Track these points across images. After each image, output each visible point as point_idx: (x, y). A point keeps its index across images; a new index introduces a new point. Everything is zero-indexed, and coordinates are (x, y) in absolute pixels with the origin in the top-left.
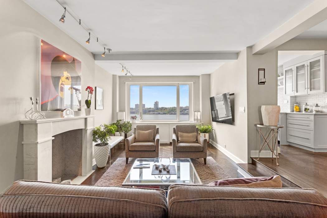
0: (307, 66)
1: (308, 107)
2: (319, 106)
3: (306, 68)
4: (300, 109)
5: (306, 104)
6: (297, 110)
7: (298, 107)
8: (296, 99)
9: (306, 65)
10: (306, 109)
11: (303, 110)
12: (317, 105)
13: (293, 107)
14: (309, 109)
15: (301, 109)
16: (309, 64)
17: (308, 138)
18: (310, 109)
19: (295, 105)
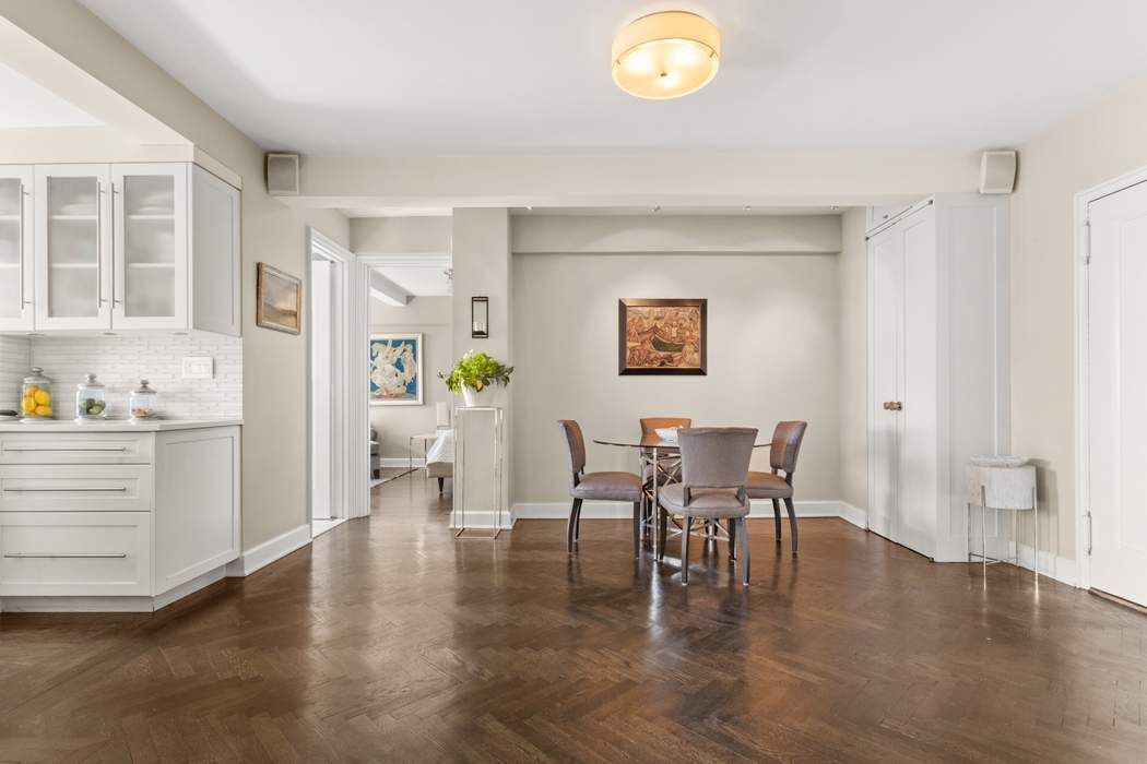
0: (113, 192)
1: (99, 396)
2: (154, 392)
3: (105, 199)
4: (53, 404)
5: (92, 378)
6: (41, 411)
7: (44, 393)
8: (30, 354)
9: (104, 184)
10: (90, 408)
11: (78, 411)
12: (145, 388)
13: (19, 391)
14: (102, 406)
15: (61, 405)
16: (119, 187)
17: (119, 552)
18: (109, 405)
19: (26, 380)
